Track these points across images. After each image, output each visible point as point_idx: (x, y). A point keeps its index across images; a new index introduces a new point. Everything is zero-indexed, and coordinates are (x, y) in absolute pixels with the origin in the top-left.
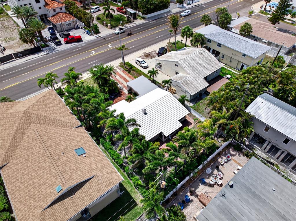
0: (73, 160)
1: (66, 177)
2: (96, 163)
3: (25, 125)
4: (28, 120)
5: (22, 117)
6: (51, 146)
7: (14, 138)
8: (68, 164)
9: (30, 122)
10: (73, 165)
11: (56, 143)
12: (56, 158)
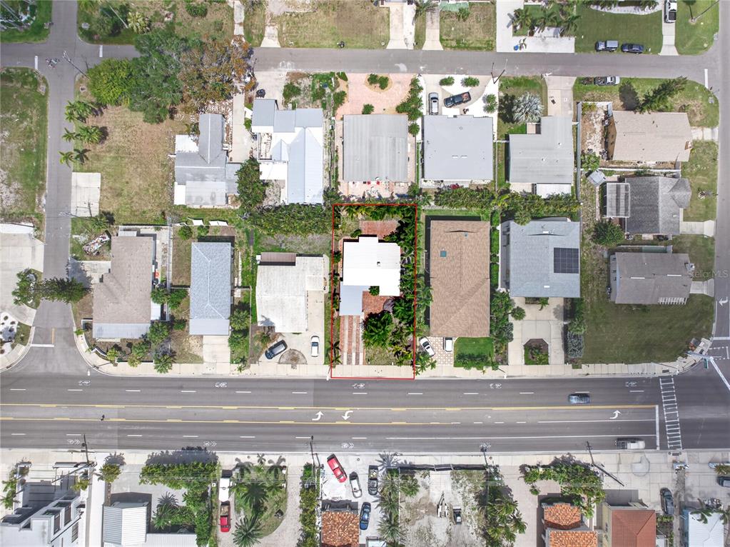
0: (450, 250)
1: (460, 239)
3: (466, 297)
4: (462, 300)
5: (466, 303)
6: (458, 267)
8: (455, 248)
9: (462, 297)
10: (453, 246)
11: (454, 269)
12: (459, 256)
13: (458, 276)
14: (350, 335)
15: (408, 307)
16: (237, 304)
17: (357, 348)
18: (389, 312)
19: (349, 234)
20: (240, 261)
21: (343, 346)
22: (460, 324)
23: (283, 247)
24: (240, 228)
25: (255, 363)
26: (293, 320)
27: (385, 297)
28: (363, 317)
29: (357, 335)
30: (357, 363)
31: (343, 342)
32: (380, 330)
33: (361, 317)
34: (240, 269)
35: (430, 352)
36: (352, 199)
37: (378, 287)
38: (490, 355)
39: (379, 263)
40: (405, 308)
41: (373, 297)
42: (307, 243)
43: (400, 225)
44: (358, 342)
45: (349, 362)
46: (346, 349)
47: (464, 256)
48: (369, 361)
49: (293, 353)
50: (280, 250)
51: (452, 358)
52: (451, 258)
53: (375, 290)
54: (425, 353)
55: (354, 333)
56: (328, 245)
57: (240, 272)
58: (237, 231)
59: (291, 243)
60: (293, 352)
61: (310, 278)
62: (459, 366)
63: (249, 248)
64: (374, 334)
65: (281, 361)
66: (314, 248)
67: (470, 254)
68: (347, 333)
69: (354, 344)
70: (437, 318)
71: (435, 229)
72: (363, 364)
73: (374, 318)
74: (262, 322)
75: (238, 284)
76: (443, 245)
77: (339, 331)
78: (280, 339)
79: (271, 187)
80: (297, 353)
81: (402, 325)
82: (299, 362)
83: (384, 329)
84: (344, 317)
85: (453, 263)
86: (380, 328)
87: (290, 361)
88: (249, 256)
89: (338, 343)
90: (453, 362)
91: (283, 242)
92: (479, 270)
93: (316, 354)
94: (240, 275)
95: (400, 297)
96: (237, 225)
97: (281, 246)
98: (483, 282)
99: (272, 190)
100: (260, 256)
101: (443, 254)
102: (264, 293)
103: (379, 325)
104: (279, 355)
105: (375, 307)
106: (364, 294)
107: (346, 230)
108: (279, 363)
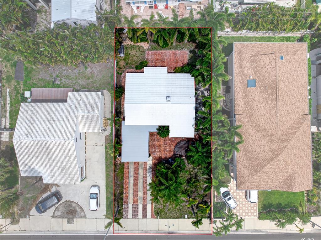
0: (261, 78)
1: (274, 63)
2: (246, 66)
3: (284, 138)
4: (281, 142)
5: (285, 147)
6: (272, 100)
7: (295, 132)
8: (267, 75)
9: (280, 139)
10: (264, 72)
11: (267, 102)
12: (273, 86)
13: (273, 112)
14: (136, 184)
15: (207, 152)
16: (4, 149)
17: (144, 199)
18: (181, 156)
19: (134, 66)
20: (8, 99)
21: (127, 197)
22: (276, 174)
23: (58, 82)
24: (8, 61)
25: (25, 217)
26: (64, 169)
27: (176, 138)
28: (150, 162)
29: (144, 183)
30: (145, 216)
31: (128, 192)
32: (171, 183)
33: (148, 163)
34: (8, 108)
35: (231, 203)
36: (135, 21)
37: (168, 126)
38: (301, 205)
39: (168, 97)
40: (203, 153)
41: (162, 140)
42: (85, 77)
43: (192, 54)
44: (145, 192)
45: (135, 215)
46: (131, 200)
47: (281, 85)
48: (158, 214)
49: (70, 206)
50: (54, 86)
51: (256, 208)
52: (262, 88)
53: (164, 130)
54: (224, 204)
55: (141, 181)
56: (110, 79)
57: (8, 112)
58: (4, 64)
59: (67, 77)
60: (69, 204)
61: (83, 117)
62: (265, 219)
63: (19, 84)
64: (163, 187)
65: (56, 215)
66: (93, 83)
67: (287, 84)
68: (131, 181)
69: (140, 194)
70: (245, 166)
71: (239, 53)
72: (152, 218)
73: (164, 164)
74: (26, 171)
75: (5, 125)
76: (250, 72)
77: (123, 179)
78: (54, 189)
79: (43, 14)
80: (74, 205)
81: (196, 170)
82: (76, 216)
83: (176, 182)
84: (128, 163)
85: (265, 95)
86: (171, 180)
87: (66, 215)
88: (18, 93)
89: (122, 193)
90: (256, 214)
91: (57, 76)
92: (297, 104)
93: (95, 208)
94: (8, 114)
95: (195, 138)
96: (5, 58)
97: (55, 80)
98: (304, 119)
99: (44, 17)
100: (29, 92)
101: (252, 83)
102: (24, 137)
103: (170, 175)
104: (53, 208)
105: (165, 150)
106: (151, 135)
107: (129, 62)
108: (53, 217)
